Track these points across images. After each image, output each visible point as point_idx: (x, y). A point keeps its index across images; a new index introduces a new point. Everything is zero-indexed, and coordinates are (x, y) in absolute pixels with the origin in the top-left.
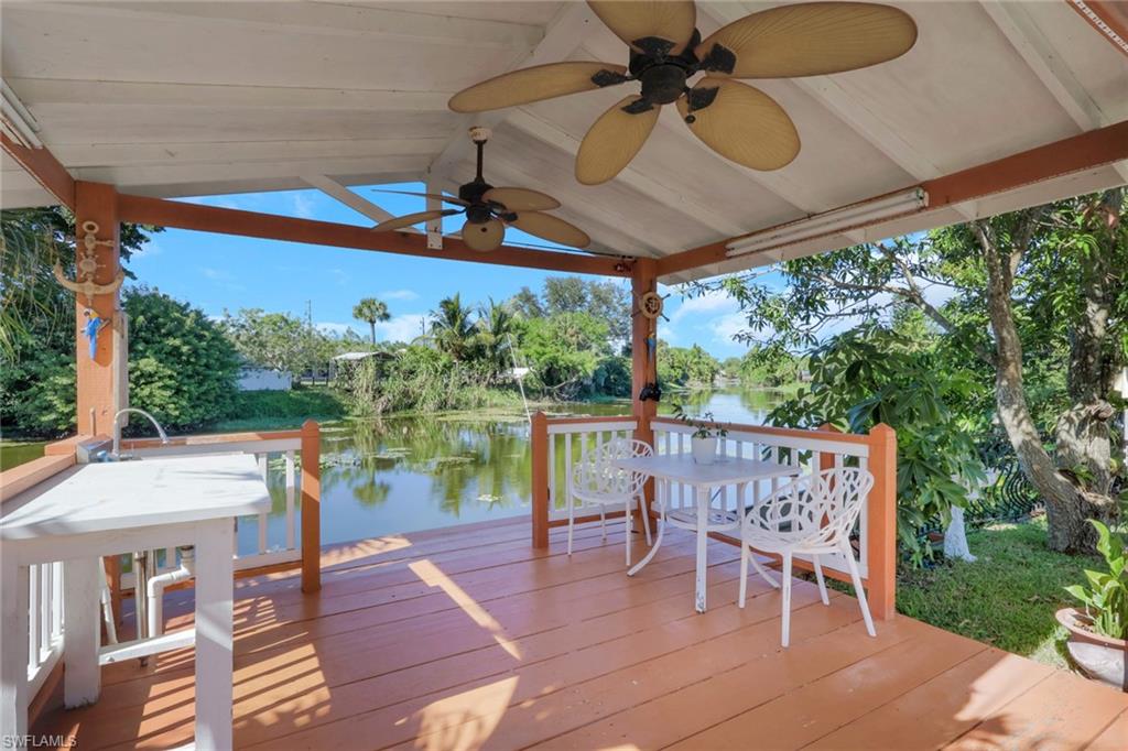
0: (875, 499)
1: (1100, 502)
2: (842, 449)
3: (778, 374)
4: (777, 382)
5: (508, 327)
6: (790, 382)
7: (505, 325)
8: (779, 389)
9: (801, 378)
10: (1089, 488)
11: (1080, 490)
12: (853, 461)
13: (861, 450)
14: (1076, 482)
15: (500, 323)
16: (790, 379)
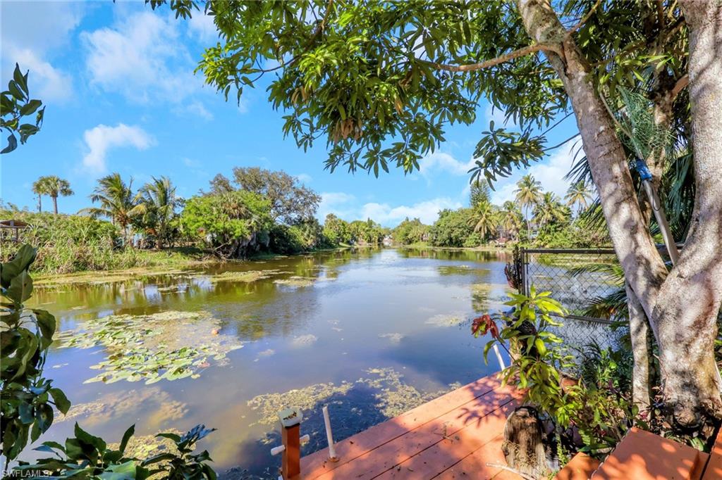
3: (409, 237)
4: (410, 242)
6: (416, 242)
8: (412, 246)
9: (422, 239)
16: (416, 239)
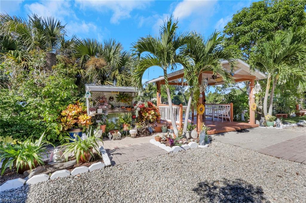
0: (231, 109)
1: (261, 114)
2: (228, 105)
5: (152, 88)
7: (151, 88)
10: (259, 112)
11: (258, 112)
12: (229, 106)
13: (230, 105)
14: (258, 111)
15: (150, 88)
